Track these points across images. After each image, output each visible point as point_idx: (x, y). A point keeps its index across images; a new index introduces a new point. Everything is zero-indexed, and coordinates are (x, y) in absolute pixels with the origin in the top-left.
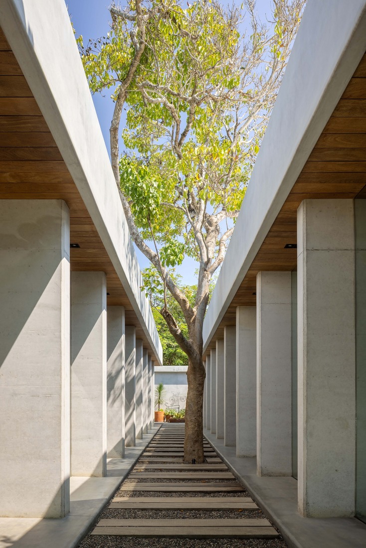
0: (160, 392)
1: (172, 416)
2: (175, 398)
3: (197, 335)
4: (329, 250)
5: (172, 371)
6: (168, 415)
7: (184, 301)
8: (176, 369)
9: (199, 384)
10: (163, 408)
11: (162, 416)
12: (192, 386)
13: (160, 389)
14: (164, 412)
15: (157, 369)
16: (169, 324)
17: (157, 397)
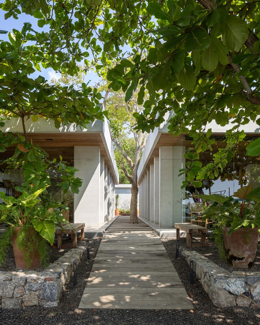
0: (117, 199)
1: (124, 212)
2: (125, 202)
3: (135, 175)
4: (166, 159)
5: (124, 187)
6: (121, 212)
7: (130, 161)
8: (126, 186)
9: (136, 194)
10: (119, 207)
11: (118, 212)
12: (133, 195)
13: (117, 197)
14: (119, 210)
15: (116, 186)
16: (124, 172)
17: (116, 202)
